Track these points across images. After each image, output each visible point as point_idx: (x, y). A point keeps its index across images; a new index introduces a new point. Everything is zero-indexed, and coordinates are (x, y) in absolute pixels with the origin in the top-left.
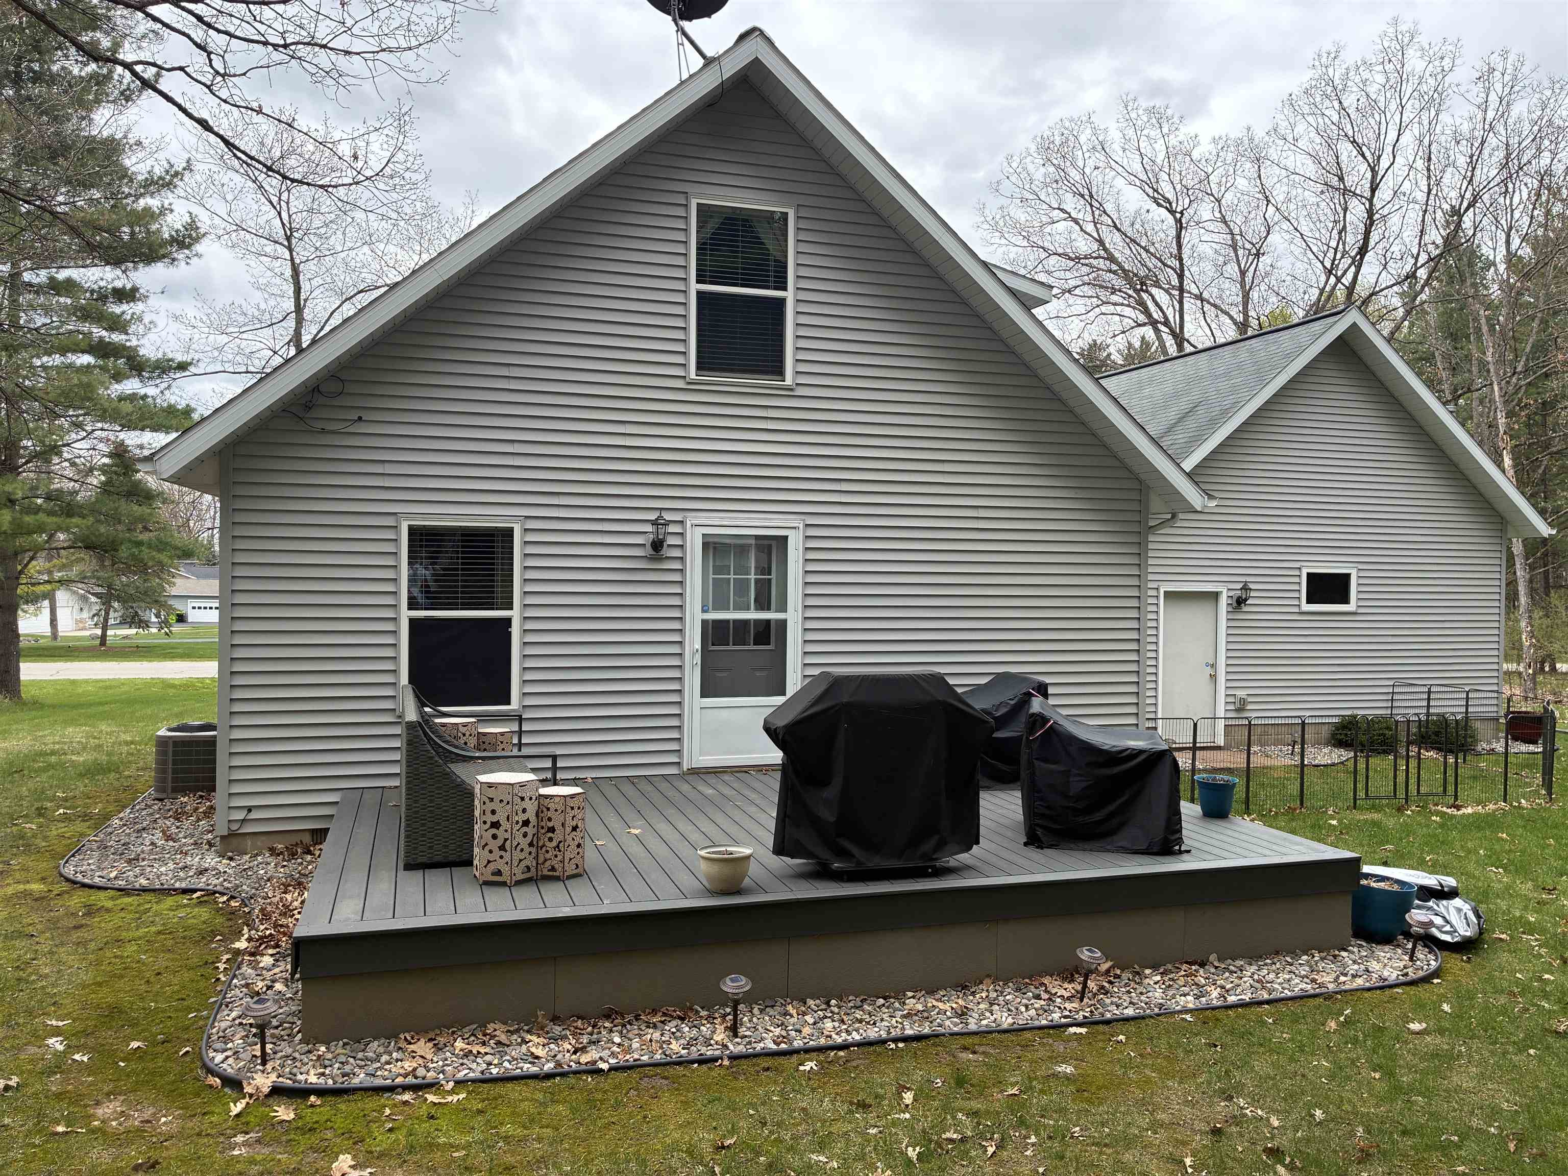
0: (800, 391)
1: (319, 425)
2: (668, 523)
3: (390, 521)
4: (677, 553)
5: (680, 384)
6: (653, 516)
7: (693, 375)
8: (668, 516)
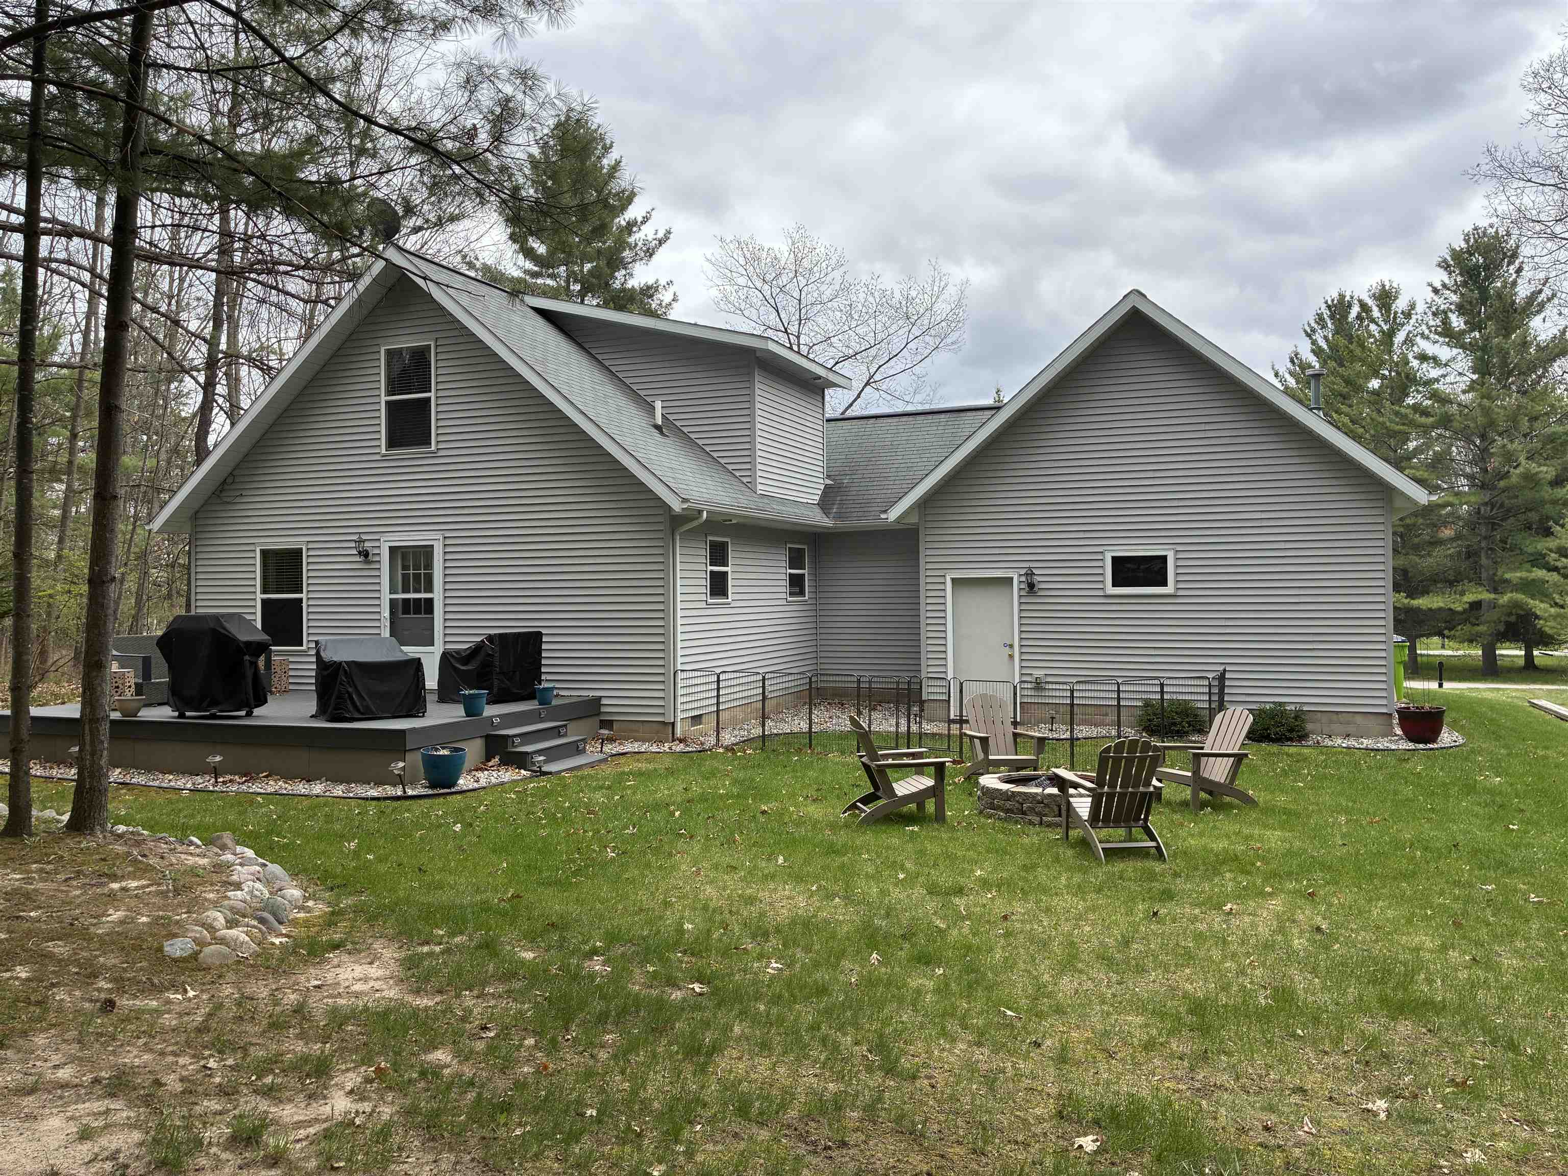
0: (441, 453)
1: (228, 500)
2: (364, 541)
3: (252, 548)
4: (377, 559)
5: (378, 457)
6: (355, 537)
7: (384, 451)
8: (364, 537)
